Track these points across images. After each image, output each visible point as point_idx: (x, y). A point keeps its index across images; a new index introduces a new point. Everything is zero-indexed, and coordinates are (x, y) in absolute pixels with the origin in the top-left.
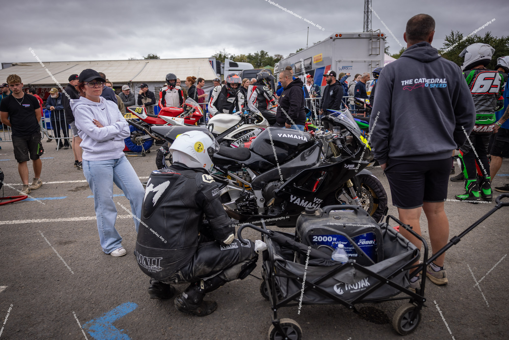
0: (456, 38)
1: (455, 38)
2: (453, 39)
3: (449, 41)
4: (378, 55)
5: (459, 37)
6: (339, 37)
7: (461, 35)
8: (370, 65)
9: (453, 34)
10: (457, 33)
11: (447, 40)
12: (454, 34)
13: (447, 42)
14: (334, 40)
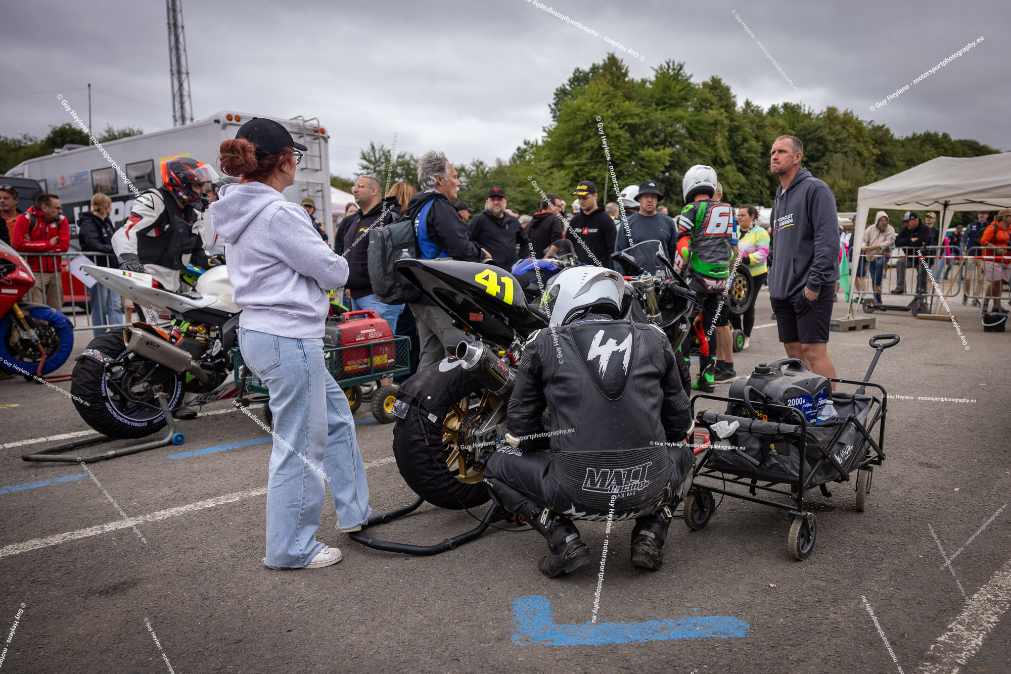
0: (380, 158)
1: (377, 156)
2: (375, 158)
3: (369, 161)
4: (317, 170)
5: (384, 154)
6: (234, 121)
7: (389, 151)
8: (304, 190)
9: (373, 148)
10: (380, 147)
11: (364, 158)
12: (376, 148)
13: (365, 163)
14: (224, 127)
